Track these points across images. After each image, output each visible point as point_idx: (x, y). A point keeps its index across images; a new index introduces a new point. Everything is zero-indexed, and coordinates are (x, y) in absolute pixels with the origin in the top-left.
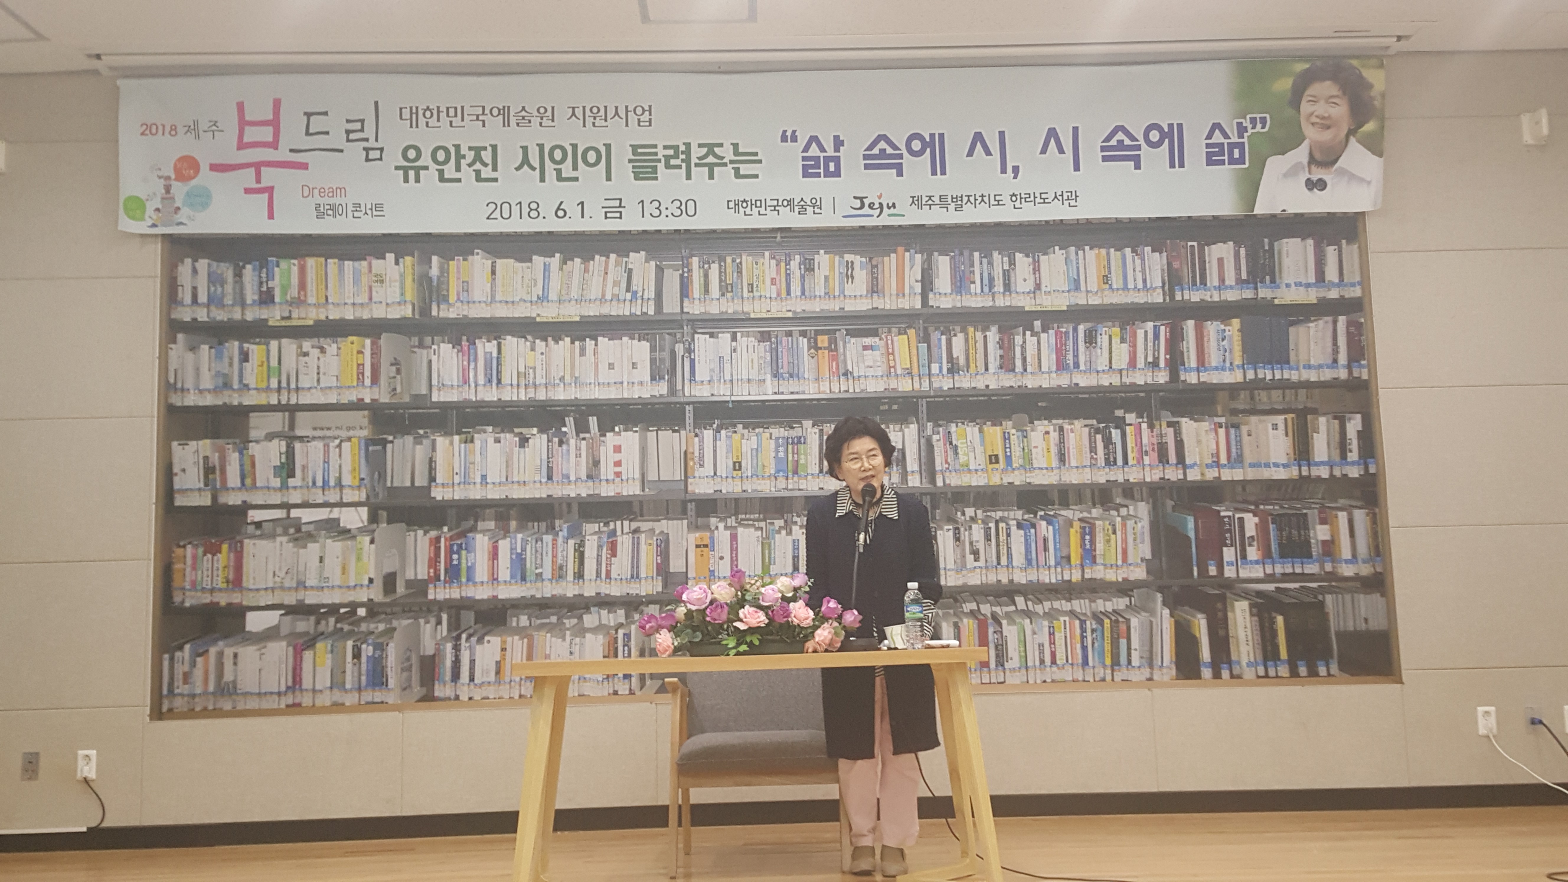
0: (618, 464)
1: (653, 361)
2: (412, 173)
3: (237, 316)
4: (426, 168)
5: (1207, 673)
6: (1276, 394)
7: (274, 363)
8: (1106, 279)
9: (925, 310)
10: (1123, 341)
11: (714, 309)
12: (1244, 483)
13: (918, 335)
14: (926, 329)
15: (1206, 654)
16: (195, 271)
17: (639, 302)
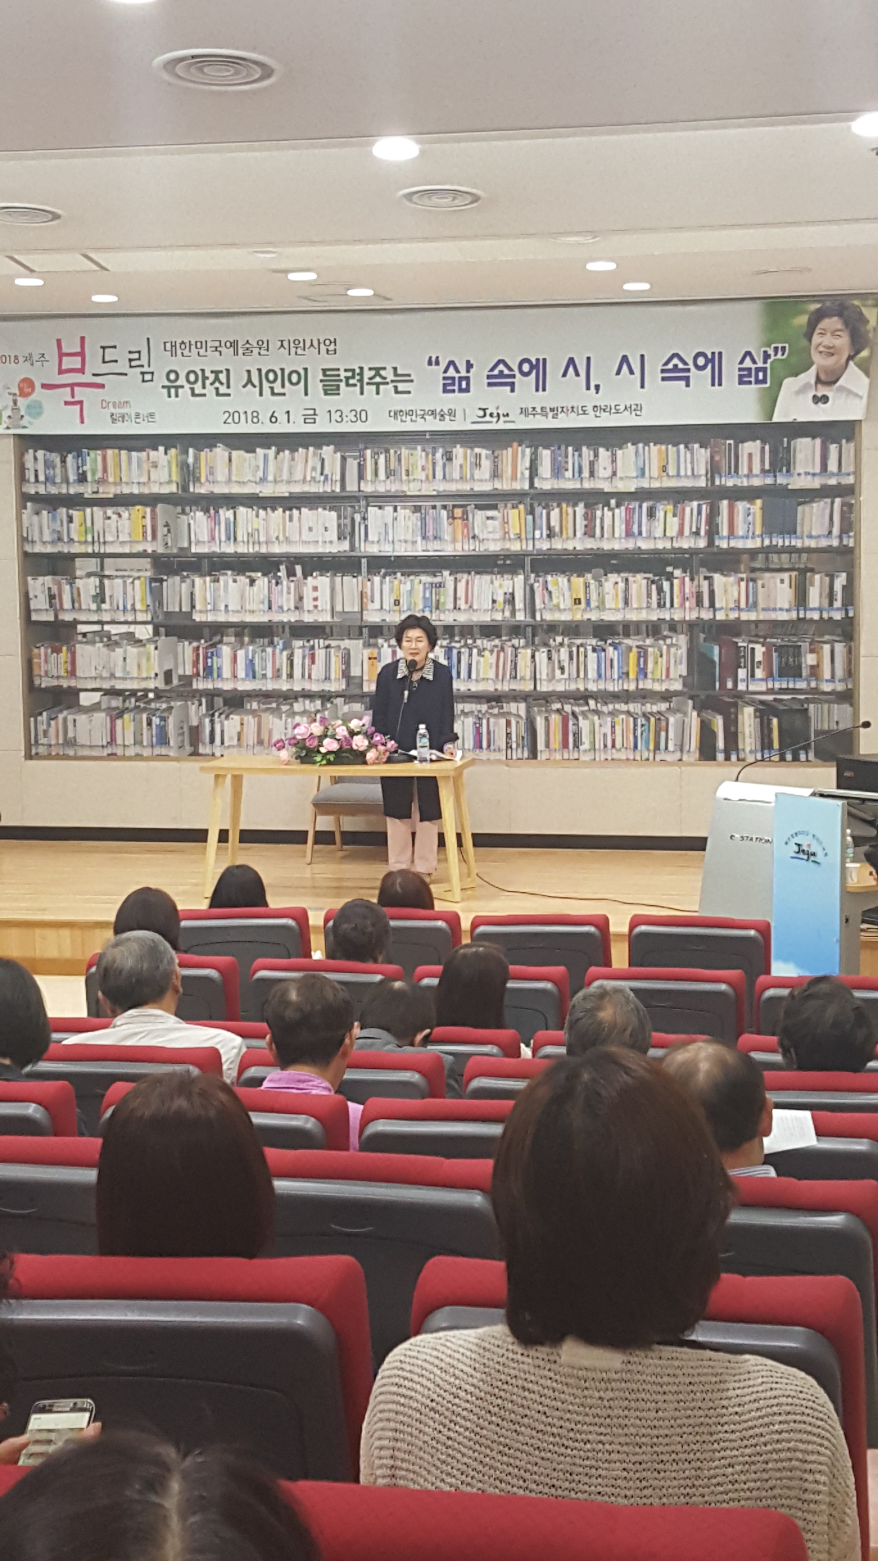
0: (316, 599)
1: (339, 526)
2: (173, 391)
3: (64, 491)
4: (182, 387)
5: (720, 757)
6: (785, 557)
7: (89, 524)
8: (664, 469)
9: (532, 491)
10: (674, 515)
11: (381, 489)
12: (757, 623)
13: (526, 509)
14: (532, 505)
15: (721, 744)
16: (36, 459)
17: (330, 482)
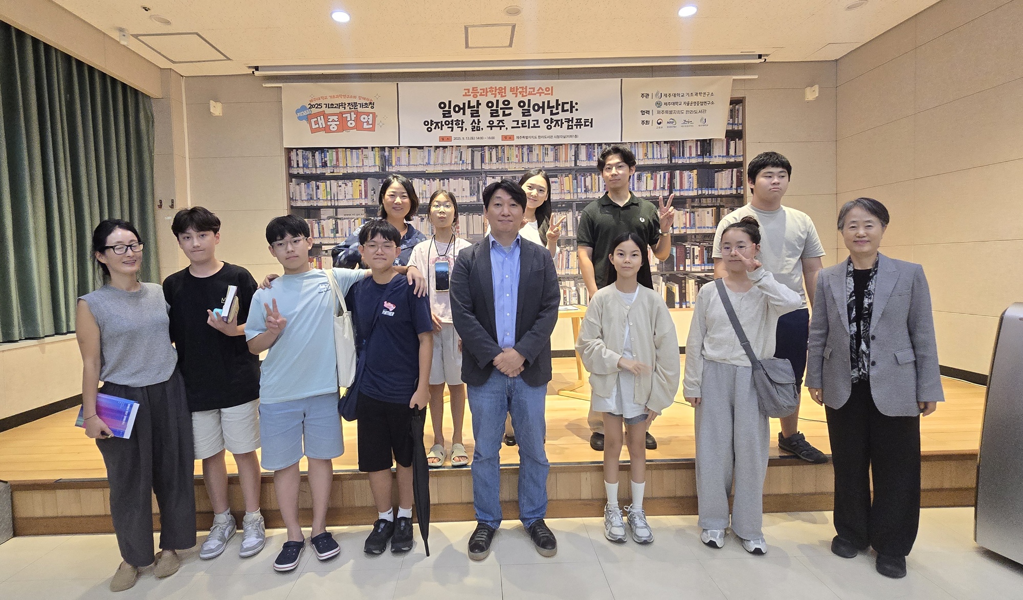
1: (471, 188)
3: (314, 172)
5: (677, 306)
6: (709, 200)
7: (329, 190)
8: (646, 155)
9: (576, 167)
10: (652, 179)
11: (494, 167)
12: (695, 235)
13: (573, 177)
14: (576, 174)
15: (677, 299)
16: (297, 154)
17: (465, 164)
